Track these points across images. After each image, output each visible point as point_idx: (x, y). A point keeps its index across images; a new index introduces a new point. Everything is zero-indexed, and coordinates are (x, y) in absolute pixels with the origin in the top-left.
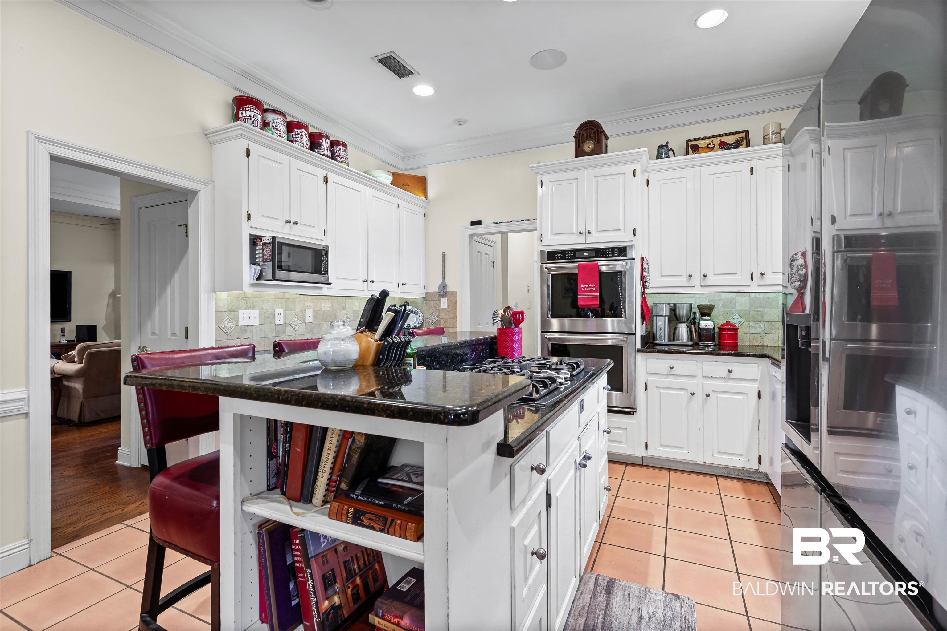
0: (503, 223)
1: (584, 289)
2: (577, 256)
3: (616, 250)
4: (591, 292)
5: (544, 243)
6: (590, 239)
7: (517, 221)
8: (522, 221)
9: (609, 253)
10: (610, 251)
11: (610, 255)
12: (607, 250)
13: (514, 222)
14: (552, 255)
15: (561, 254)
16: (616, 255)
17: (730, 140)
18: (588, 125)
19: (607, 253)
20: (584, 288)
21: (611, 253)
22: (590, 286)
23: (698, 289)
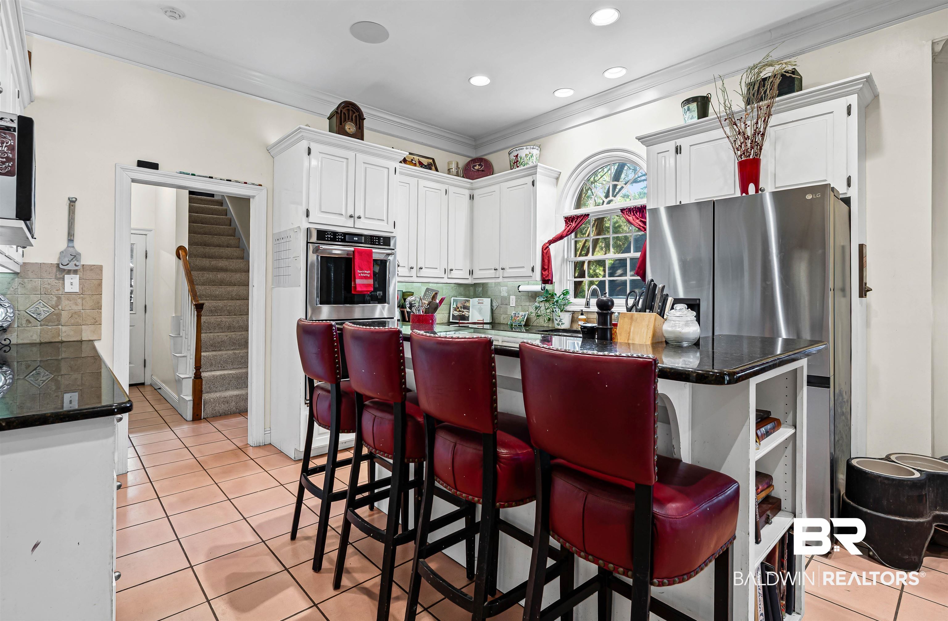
0: (197, 176)
1: (360, 275)
2: (347, 240)
3: (382, 239)
4: (366, 278)
5: (311, 219)
6: (359, 223)
7: (220, 180)
8: (227, 180)
9: (376, 241)
10: (377, 240)
11: (376, 243)
12: (375, 238)
13: (216, 179)
14: (322, 235)
15: (332, 235)
16: (382, 243)
17: (425, 161)
18: (350, 106)
19: (375, 240)
20: (360, 273)
21: (378, 241)
22: (365, 272)
23: (415, 279)
